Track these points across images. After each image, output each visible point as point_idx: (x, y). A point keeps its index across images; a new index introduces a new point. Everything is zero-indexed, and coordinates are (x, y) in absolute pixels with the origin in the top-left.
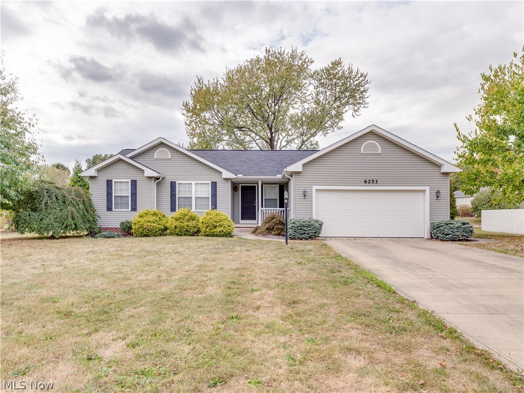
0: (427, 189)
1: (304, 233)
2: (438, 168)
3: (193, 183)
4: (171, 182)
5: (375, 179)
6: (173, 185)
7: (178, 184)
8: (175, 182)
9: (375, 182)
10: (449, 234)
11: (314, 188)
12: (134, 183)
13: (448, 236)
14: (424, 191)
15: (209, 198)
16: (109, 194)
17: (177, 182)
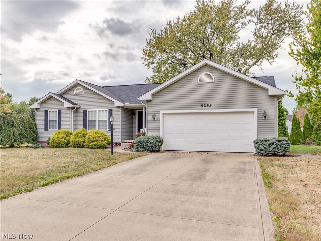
0: (255, 110)
1: (144, 147)
2: (266, 92)
3: (97, 110)
4: (84, 110)
5: (209, 103)
6: (85, 112)
7: (88, 111)
8: (86, 110)
9: (210, 106)
10: (263, 150)
11: (162, 112)
12: (60, 112)
13: (262, 152)
14: (253, 112)
15: (107, 121)
16: (46, 119)
17: (88, 110)
